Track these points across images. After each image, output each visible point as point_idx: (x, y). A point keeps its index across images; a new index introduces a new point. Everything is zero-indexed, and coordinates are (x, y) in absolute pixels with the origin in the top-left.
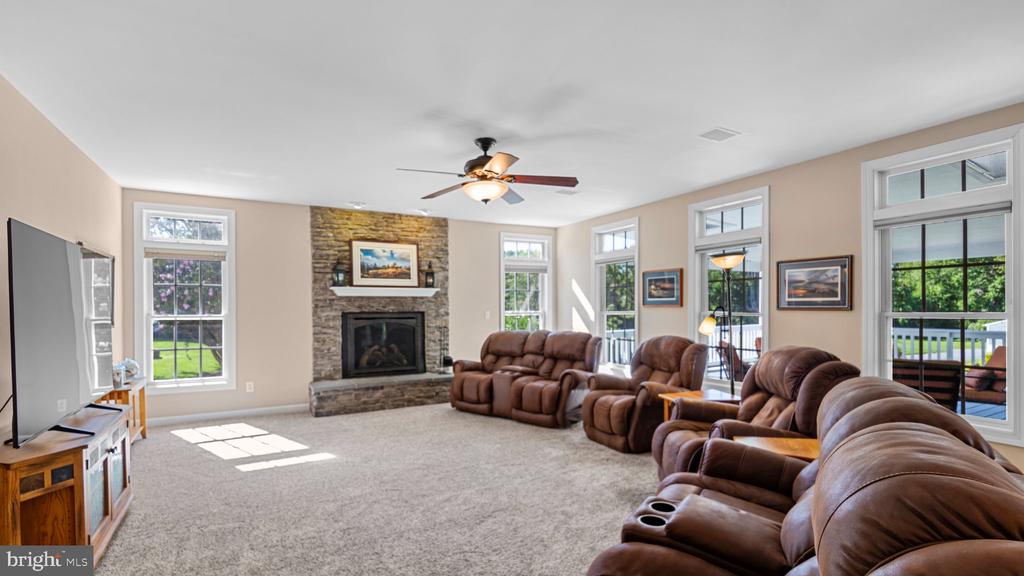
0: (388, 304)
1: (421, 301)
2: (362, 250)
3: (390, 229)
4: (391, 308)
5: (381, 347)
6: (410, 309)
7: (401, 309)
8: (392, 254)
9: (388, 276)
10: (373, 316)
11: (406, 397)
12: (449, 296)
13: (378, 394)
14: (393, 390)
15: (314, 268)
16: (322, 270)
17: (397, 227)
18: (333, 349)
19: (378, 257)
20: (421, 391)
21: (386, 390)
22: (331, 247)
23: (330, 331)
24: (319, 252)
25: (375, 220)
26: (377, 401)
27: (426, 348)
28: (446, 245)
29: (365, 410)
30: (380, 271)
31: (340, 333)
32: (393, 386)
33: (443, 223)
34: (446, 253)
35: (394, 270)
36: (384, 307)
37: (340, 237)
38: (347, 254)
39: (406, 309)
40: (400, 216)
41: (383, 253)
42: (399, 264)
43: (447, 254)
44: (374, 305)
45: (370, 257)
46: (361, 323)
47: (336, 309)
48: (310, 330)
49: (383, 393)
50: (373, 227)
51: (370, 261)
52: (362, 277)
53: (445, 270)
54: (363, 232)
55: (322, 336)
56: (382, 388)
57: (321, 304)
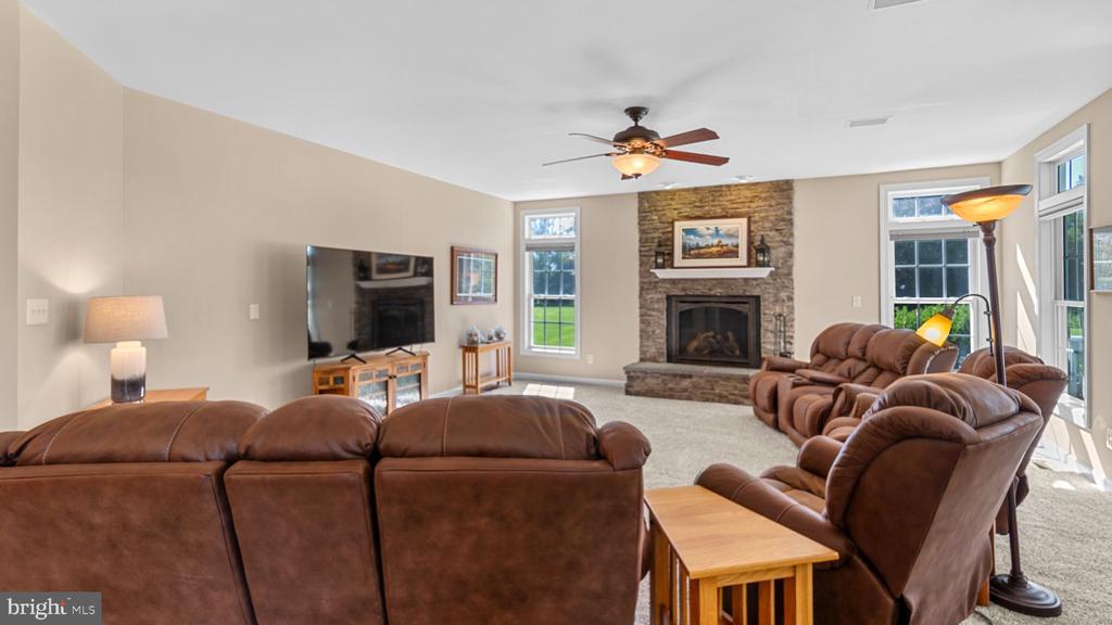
0: (714, 286)
1: (755, 283)
2: (683, 230)
3: (716, 203)
4: (718, 291)
5: (716, 334)
6: (741, 292)
7: (730, 292)
8: (717, 230)
9: (712, 256)
10: (697, 299)
11: (717, 391)
12: (794, 276)
13: (686, 383)
14: (702, 381)
15: (640, 251)
16: (646, 253)
17: (725, 201)
18: (658, 331)
19: (701, 236)
20: (736, 388)
21: (694, 379)
22: (656, 229)
23: (654, 313)
24: (645, 236)
25: (700, 196)
26: (685, 390)
27: (762, 340)
28: (790, 213)
29: (671, 397)
30: (702, 251)
31: (665, 316)
32: (701, 377)
33: (785, 187)
34: (790, 222)
35: (719, 249)
36: (710, 290)
37: (664, 219)
38: (670, 235)
39: (735, 293)
40: (728, 186)
41: (706, 230)
42: (724, 242)
43: (792, 224)
44: (699, 287)
45: (692, 237)
46: (686, 307)
47: (660, 292)
48: (637, 312)
49: (691, 383)
50: (698, 204)
51: (693, 240)
52: (683, 258)
53: (788, 244)
54: (687, 211)
55: (647, 318)
56: (690, 376)
57: (646, 286)
